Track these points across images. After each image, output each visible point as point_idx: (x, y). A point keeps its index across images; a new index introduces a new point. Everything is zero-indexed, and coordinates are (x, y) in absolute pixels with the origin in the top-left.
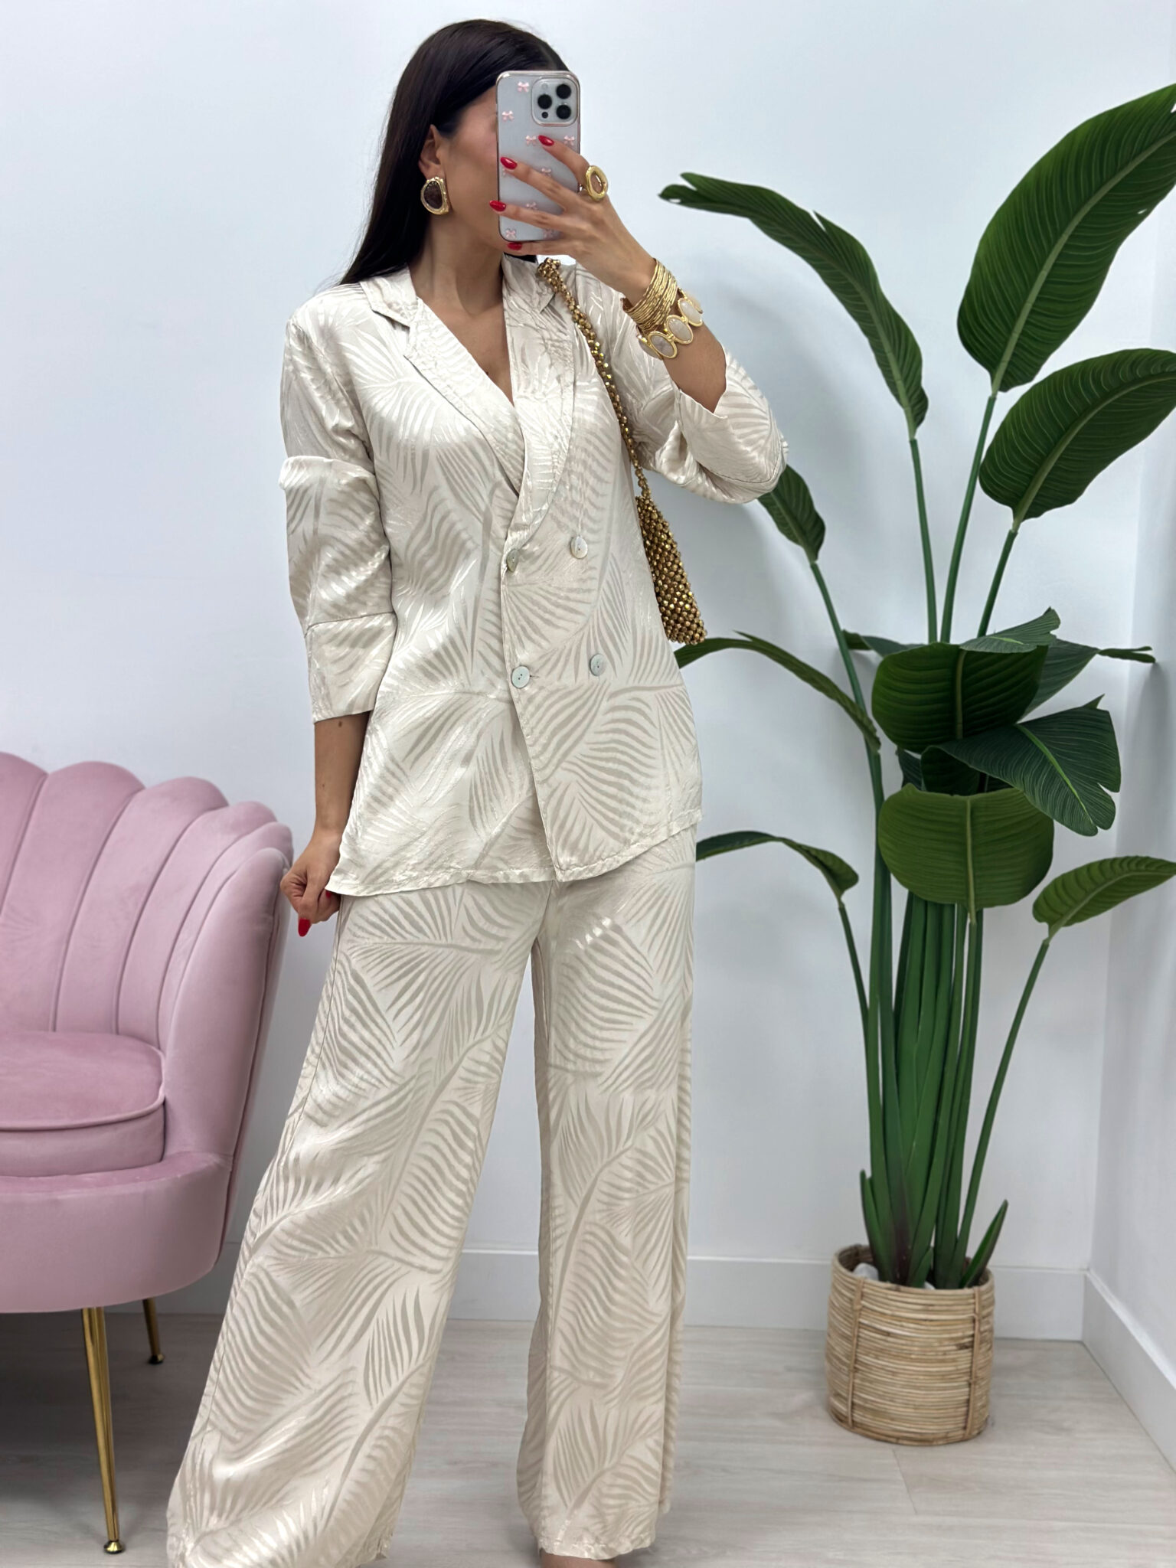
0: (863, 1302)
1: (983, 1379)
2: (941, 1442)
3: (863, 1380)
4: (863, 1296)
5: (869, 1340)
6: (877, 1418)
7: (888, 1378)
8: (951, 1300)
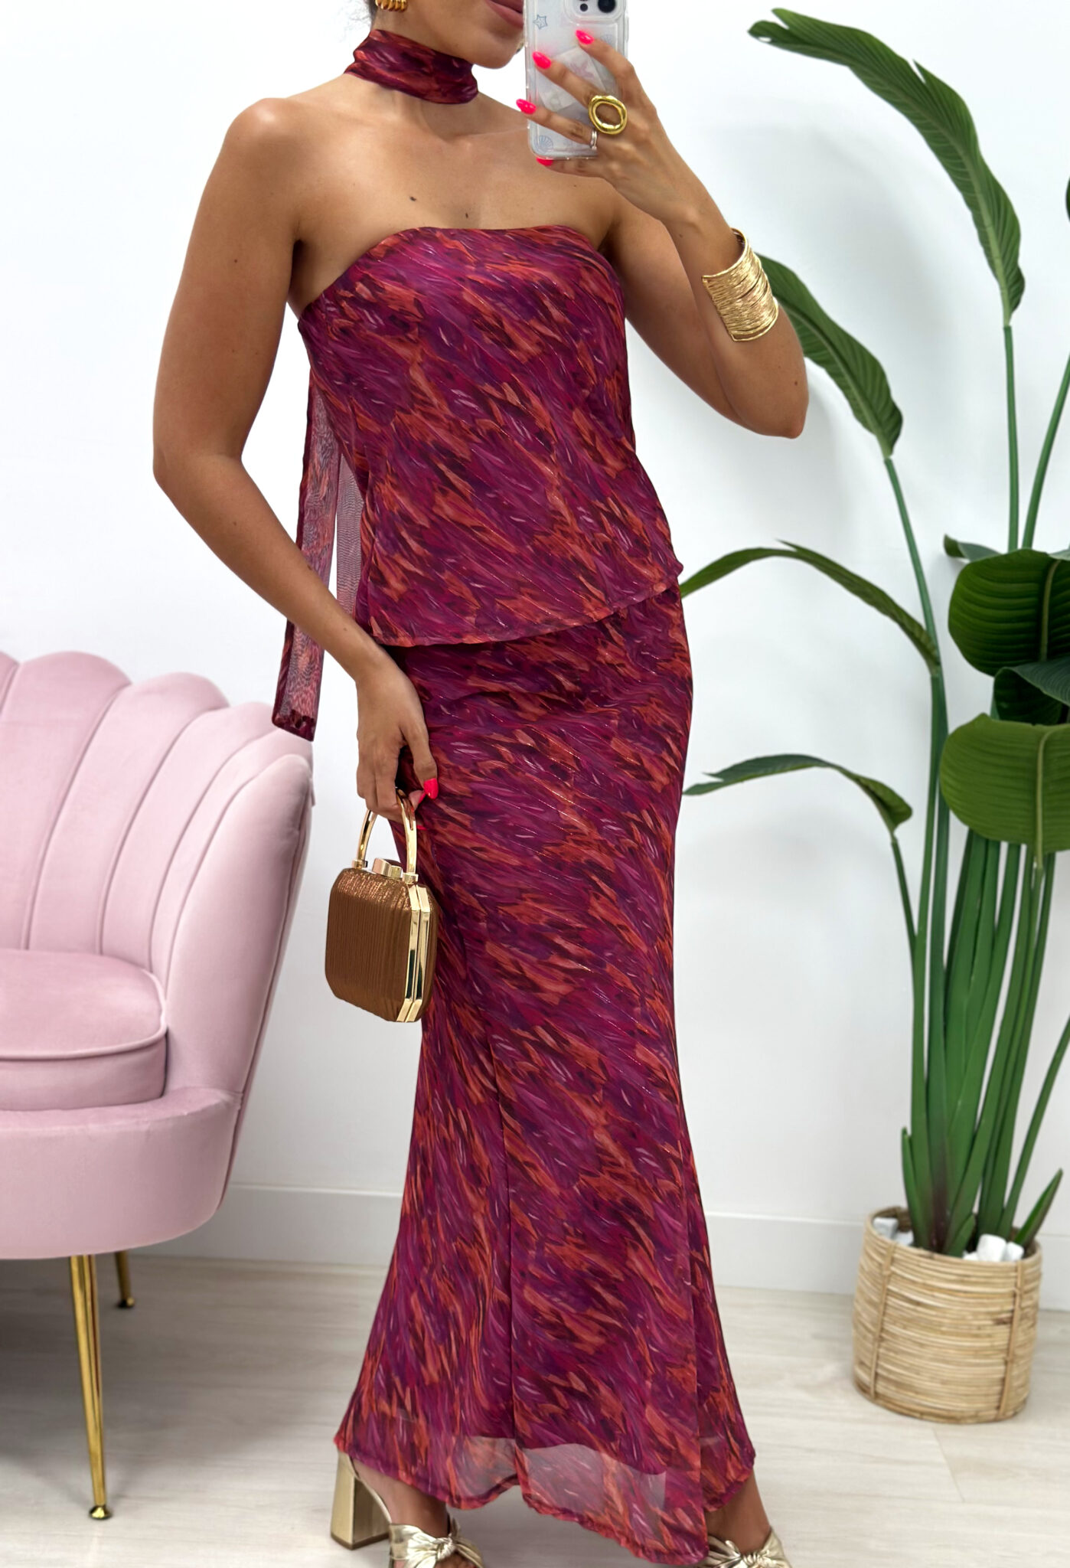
0: (893, 1269)
1: (1022, 1357)
2: (970, 1421)
3: (888, 1350)
4: (893, 1261)
5: (896, 1309)
6: (901, 1391)
7: (915, 1349)
8: (993, 1272)
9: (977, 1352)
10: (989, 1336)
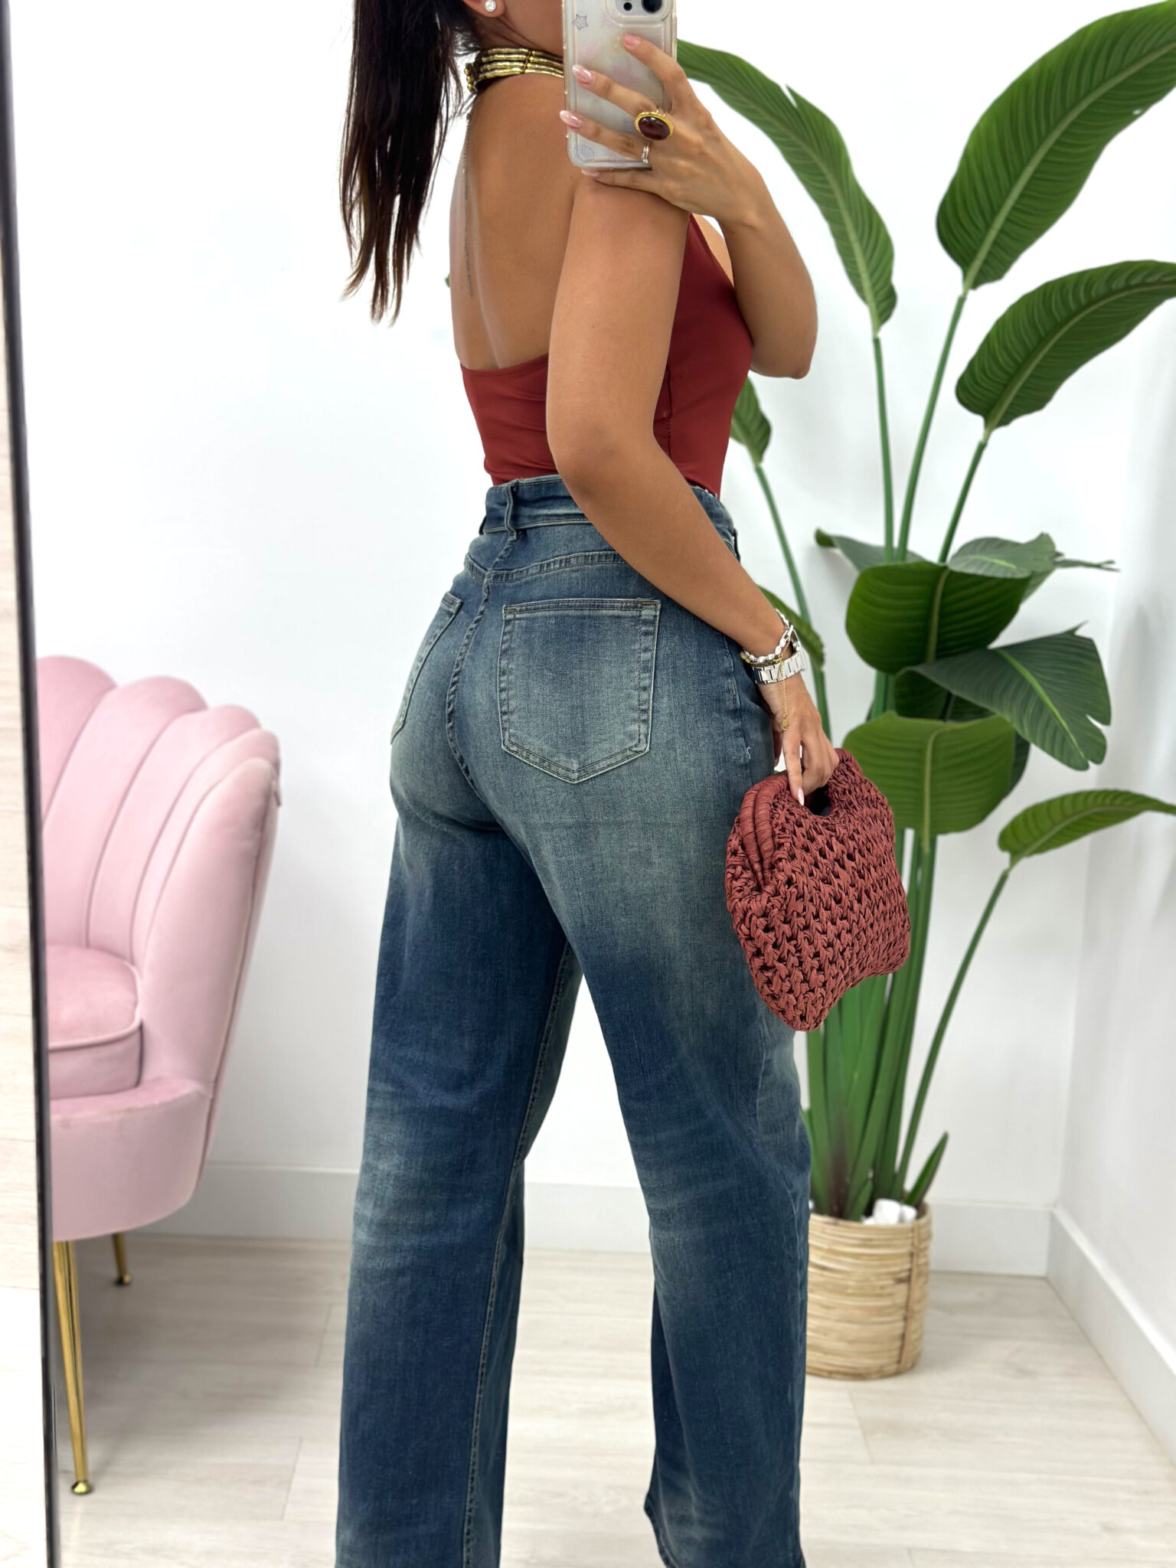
1: (917, 1313)
2: (873, 1376)
8: (890, 1234)
9: (880, 1311)
10: (890, 1295)
